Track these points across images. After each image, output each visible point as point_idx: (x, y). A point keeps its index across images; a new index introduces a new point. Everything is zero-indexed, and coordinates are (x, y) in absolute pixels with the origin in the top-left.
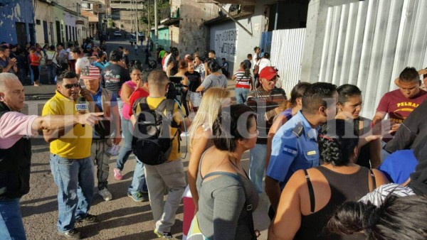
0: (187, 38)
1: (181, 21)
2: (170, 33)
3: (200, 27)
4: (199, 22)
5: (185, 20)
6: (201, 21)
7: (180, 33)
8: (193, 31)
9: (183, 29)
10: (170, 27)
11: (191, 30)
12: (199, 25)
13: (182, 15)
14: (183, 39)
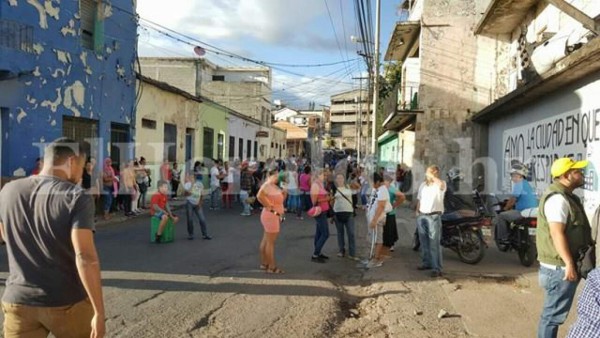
0: (433, 150)
1: (419, 116)
2: (401, 145)
3: (464, 127)
4: (462, 117)
5: (428, 112)
6: (465, 113)
7: (417, 140)
8: (447, 136)
9: (424, 131)
10: (400, 134)
11: (441, 134)
12: (460, 122)
13: (423, 104)
14: (422, 153)
